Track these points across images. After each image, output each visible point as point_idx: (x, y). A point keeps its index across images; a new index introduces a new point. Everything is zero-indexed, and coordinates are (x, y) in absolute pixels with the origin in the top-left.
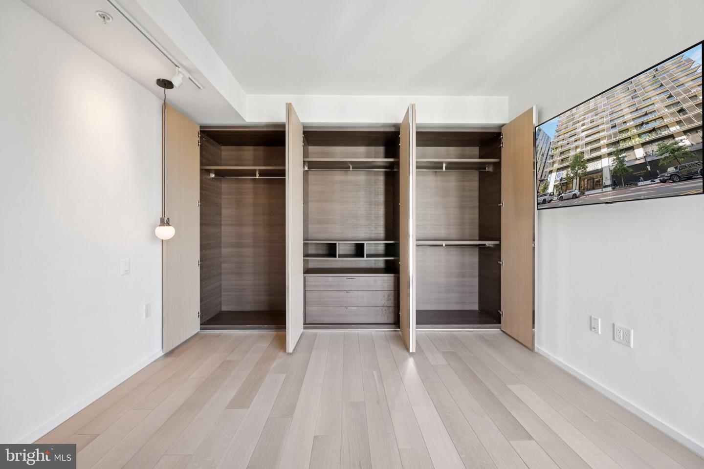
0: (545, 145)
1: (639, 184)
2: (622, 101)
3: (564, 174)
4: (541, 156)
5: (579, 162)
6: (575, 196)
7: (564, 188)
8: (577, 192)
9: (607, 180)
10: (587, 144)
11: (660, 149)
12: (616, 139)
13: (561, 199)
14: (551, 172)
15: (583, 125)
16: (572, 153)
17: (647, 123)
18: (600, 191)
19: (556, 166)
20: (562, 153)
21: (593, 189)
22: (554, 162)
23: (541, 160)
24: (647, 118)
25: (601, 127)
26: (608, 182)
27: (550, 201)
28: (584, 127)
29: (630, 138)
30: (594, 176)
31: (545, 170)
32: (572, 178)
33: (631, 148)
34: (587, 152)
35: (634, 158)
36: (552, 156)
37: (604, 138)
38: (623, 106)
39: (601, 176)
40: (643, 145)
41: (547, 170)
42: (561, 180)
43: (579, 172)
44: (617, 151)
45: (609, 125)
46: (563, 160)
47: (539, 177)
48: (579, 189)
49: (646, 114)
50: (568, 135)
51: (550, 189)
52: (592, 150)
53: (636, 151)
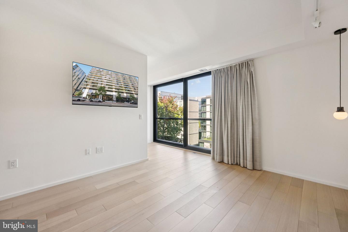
1: (125, 103)
2: (121, 78)
3: (94, 91)
5: (102, 89)
6: (100, 101)
7: (94, 97)
8: (101, 100)
9: (114, 99)
10: (107, 85)
12: (118, 88)
13: (92, 101)
14: (85, 88)
16: (99, 85)
17: (127, 88)
18: (112, 102)
20: (92, 83)
21: (109, 100)
22: (87, 85)
23: (78, 81)
24: (127, 87)
26: (115, 100)
27: (84, 101)
30: (110, 96)
31: (80, 86)
32: (99, 94)
33: (123, 92)
34: (107, 87)
35: (123, 95)
36: (87, 82)
38: (121, 80)
39: (113, 97)
40: (126, 93)
41: (83, 87)
42: (92, 93)
43: (102, 93)
44: (119, 92)
46: (93, 86)
48: (102, 99)
49: (127, 86)
51: (84, 95)
52: (109, 88)
53: (124, 94)
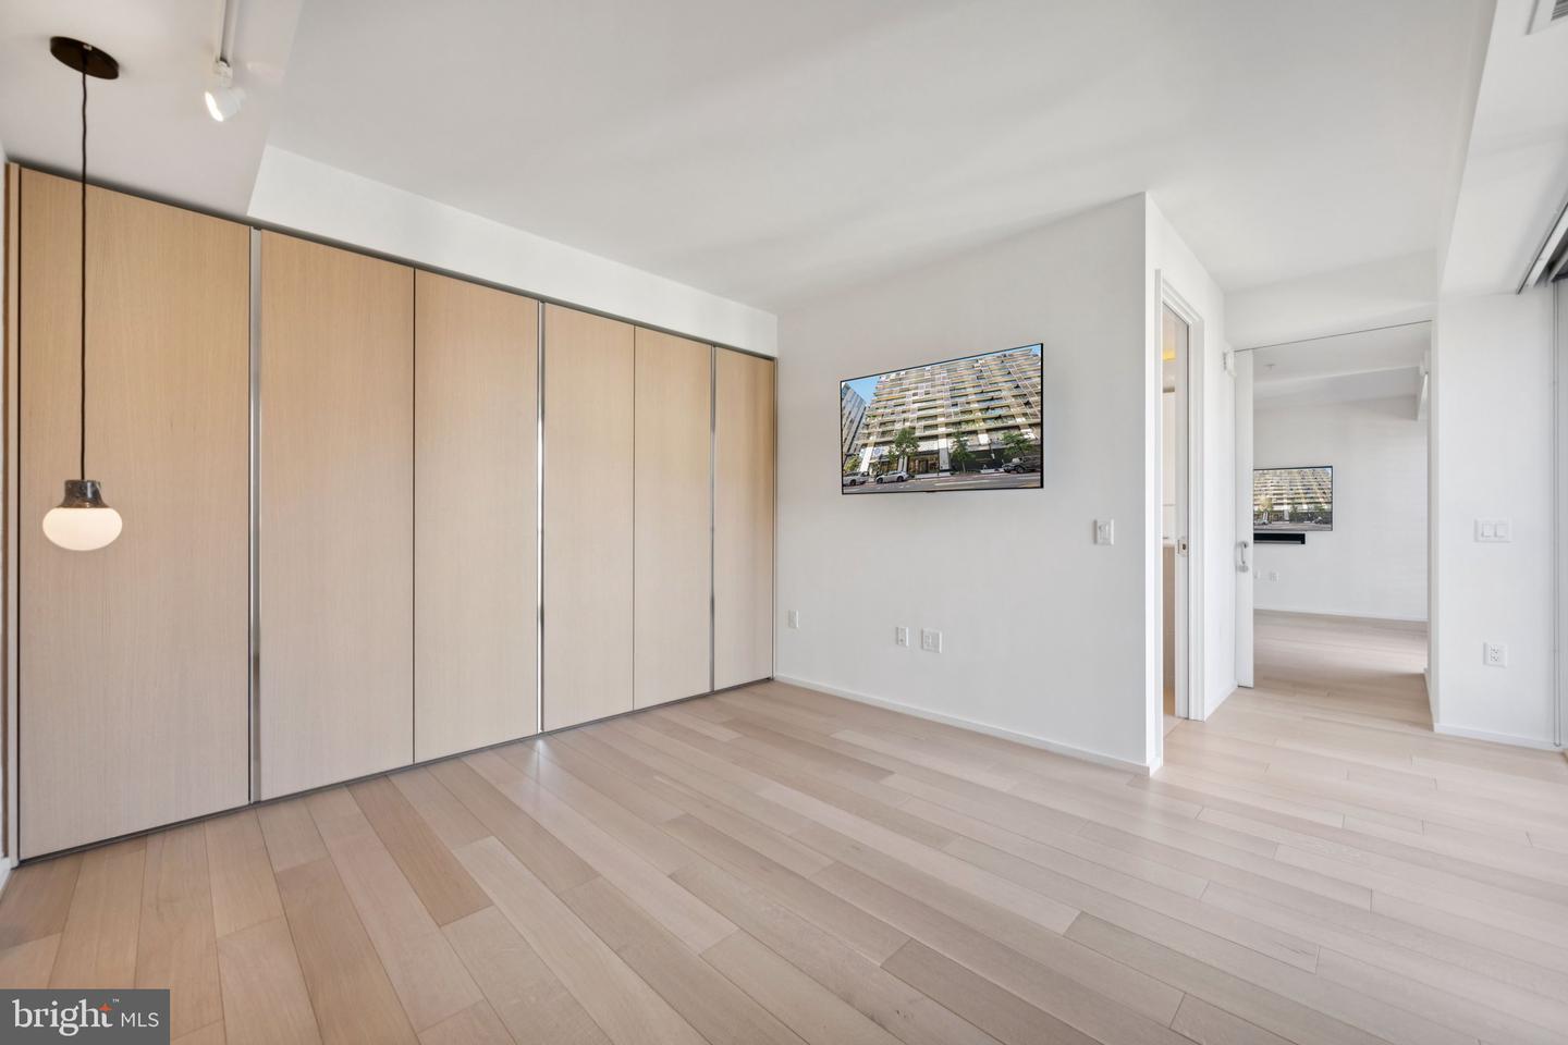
0: (855, 409)
2: (965, 378)
3: (885, 450)
4: (848, 423)
5: (907, 437)
6: (900, 479)
7: (885, 468)
8: (904, 474)
9: (944, 463)
10: (919, 419)
11: (1006, 438)
13: (880, 481)
14: (865, 445)
15: (915, 395)
16: (898, 426)
17: (993, 409)
18: (935, 475)
19: (873, 439)
20: (882, 424)
21: (927, 472)
22: (869, 434)
23: (850, 428)
24: (992, 404)
25: (938, 402)
26: (946, 467)
27: (863, 483)
28: (916, 398)
29: (973, 421)
30: (928, 457)
31: (855, 442)
32: (898, 457)
33: (975, 432)
37: (943, 415)
39: (938, 459)
40: (988, 431)
41: (861, 442)
42: (881, 457)
43: (907, 450)
44: (958, 432)
45: (950, 402)
46: (884, 433)
47: (845, 449)
49: (992, 399)
50: (893, 403)
51: (864, 468)
52: (926, 427)
53: (980, 436)
